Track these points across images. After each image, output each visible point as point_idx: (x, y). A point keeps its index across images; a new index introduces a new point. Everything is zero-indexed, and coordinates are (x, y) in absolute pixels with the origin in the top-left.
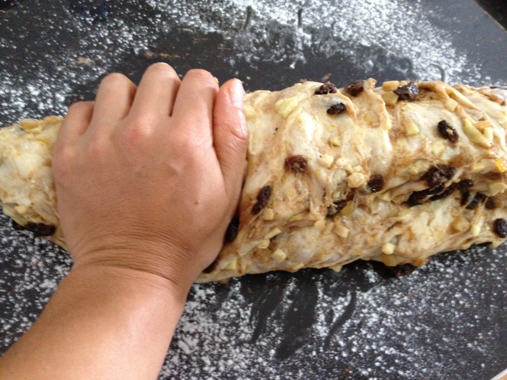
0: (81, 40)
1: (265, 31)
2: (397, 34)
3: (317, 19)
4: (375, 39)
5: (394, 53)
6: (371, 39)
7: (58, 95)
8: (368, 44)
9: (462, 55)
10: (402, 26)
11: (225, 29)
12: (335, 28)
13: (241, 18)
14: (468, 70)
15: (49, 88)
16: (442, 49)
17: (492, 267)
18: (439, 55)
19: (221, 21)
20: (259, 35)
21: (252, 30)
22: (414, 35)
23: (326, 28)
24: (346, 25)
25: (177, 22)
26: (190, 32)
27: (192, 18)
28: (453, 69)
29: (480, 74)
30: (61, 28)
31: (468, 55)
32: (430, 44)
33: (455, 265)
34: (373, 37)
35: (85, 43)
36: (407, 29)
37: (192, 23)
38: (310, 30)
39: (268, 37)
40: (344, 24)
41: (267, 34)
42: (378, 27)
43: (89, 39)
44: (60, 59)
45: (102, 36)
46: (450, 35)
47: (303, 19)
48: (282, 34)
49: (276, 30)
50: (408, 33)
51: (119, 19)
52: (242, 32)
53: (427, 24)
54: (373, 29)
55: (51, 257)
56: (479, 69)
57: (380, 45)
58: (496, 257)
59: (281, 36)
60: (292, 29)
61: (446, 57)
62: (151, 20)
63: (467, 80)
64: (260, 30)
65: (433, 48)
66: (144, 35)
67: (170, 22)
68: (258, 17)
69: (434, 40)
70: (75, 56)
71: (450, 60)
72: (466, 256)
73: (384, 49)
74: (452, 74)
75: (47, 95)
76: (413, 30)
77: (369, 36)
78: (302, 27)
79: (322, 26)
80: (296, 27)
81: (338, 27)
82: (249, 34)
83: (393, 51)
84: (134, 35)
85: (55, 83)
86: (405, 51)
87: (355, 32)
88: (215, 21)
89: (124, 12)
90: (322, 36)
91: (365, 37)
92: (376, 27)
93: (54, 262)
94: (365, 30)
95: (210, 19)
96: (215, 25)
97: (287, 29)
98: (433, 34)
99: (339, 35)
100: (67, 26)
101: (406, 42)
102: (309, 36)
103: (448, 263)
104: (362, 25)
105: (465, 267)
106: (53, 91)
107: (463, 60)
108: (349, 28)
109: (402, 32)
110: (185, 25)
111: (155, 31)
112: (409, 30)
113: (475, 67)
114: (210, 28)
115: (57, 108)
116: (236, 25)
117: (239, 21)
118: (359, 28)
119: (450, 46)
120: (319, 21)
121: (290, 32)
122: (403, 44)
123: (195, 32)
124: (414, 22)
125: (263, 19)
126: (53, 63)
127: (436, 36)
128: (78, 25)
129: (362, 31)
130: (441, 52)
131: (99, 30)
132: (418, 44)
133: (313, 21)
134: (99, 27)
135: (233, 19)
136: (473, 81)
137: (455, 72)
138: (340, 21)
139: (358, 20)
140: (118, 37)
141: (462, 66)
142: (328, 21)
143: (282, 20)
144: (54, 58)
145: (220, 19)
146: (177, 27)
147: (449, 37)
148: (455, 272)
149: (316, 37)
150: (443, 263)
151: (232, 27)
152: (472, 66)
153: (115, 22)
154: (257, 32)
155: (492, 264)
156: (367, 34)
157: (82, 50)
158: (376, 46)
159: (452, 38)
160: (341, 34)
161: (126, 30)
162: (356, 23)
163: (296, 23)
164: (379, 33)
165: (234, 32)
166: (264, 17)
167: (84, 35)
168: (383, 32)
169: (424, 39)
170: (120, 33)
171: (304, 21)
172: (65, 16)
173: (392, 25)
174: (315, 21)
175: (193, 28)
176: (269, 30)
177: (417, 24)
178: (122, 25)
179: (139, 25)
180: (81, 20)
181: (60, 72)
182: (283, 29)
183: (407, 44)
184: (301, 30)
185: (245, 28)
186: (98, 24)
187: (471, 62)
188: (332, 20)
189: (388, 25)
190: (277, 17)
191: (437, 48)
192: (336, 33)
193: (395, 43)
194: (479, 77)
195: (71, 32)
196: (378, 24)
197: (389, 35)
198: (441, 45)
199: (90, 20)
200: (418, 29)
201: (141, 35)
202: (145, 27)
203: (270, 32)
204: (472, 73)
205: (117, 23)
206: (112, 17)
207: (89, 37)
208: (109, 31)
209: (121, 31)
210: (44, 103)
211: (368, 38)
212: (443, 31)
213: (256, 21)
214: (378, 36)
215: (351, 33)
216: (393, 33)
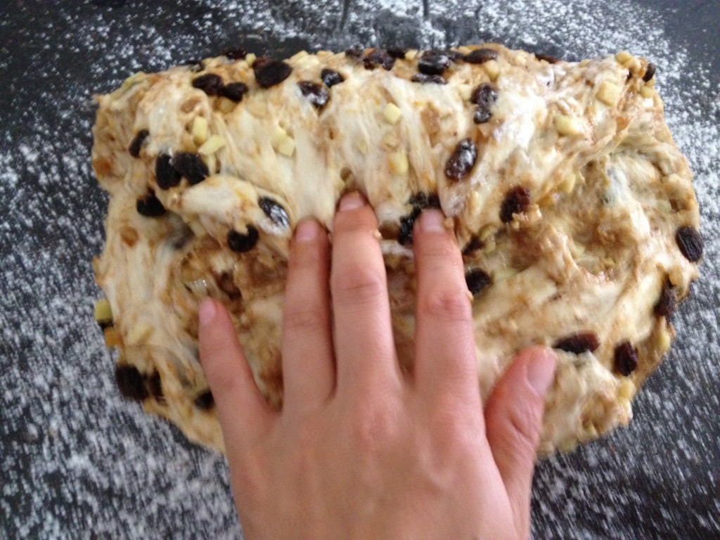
0: (94, 65)
1: (372, 30)
2: (578, 21)
3: (453, 4)
4: (545, 31)
5: (574, 53)
6: (538, 33)
7: (66, 159)
8: (534, 41)
9: (680, 50)
10: (584, 6)
11: (312, 31)
12: (482, 17)
13: (334, 10)
14: (691, 75)
15: (52, 147)
16: (648, 42)
18: (644, 52)
19: (305, 18)
20: (365, 37)
21: (353, 29)
22: (604, 20)
23: (467, 18)
24: (498, 10)
25: (237, 24)
26: (258, 40)
27: (260, 15)
28: (666, 74)
29: (708, 80)
30: (61, 46)
31: (689, 49)
32: (630, 34)
33: (676, 396)
34: (540, 28)
35: (100, 70)
36: (594, 11)
37: (261, 24)
38: (442, 23)
39: (378, 40)
40: (495, 9)
41: (376, 35)
42: (547, 10)
43: (106, 63)
44: (64, 98)
45: (125, 56)
46: (660, 17)
47: (432, 6)
48: (399, 32)
49: (389, 26)
50: (595, 18)
51: (149, 26)
52: (337, 34)
54: (540, 15)
56: (707, 71)
57: (552, 41)
59: (397, 36)
60: (415, 23)
61: (656, 55)
62: (197, 24)
63: (690, 91)
64: (366, 29)
65: (635, 41)
66: (188, 49)
67: (227, 25)
68: (361, 7)
69: (636, 28)
70: (87, 92)
71: (661, 59)
72: (692, 380)
73: (558, 48)
74: (664, 83)
75: (50, 159)
76: (602, 13)
77: (535, 27)
78: (430, 19)
79: (460, 16)
80: (422, 20)
81: (486, 15)
82: (348, 37)
83: (573, 51)
84: (173, 51)
85: (60, 139)
86: (591, 48)
87: (512, 22)
88: (295, 17)
89: (156, 14)
90: (460, 31)
91: (528, 30)
92: (545, 11)
93: (84, 427)
94: (528, 17)
95: (287, 15)
96: (295, 24)
97: (406, 24)
98: (634, 17)
99: (489, 29)
100: (70, 45)
101: (592, 34)
102: (441, 34)
103: (666, 393)
104: (523, 10)
106: (59, 153)
107: (681, 58)
108: (503, 16)
109: (586, 17)
110: (248, 29)
111: (203, 42)
112: (597, 13)
113: (700, 68)
114: (289, 31)
115: (67, 179)
116: (328, 22)
117: (331, 16)
118: (518, 14)
119: (661, 36)
120: (456, 7)
121: (412, 29)
122: (587, 38)
123: (266, 39)
125: (368, 10)
126: (53, 105)
127: (638, 21)
128: (87, 40)
129: (523, 19)
130: (647, 47)
131: (120, 45)
132: (611, 36)
133: (447, 7)
134: (119, 42)
135: (323, 13)
136: (698, 92)
137: (669, 79)
138: (488, 4)
140: (148, 57)
141: (681, 68)
142: (469, 6)
143: (399, 9)
144: (55, 97)
145: (302, 14)
146: (239, 33)
147: (659, 21)
148: (678, 405)
149: (452, 35)
150: (658, 393)
151: (322, 26)
152: (697, 66)
153: (143, 31)
154: (361, 32)
156: (531, 24)
157: (96, 82)
158: (546, 43)
159: (663, 22)
160: (491, 26)
161: (160, 44)
162: (513, 7)
163: (420, 13)
164: (550, 20)
165: (325, 35)
166: (371, 6)
167: (98, 55)
168: (556, 19)
169: (620, 26)
170: (151, 49)
171: (432, 9)
172: (65, 27)
174: (449, 7)
175: (262, 32)
176: (379, 27)
178: (154, 35)
179: (180, 34)
181: (66, 119)
182: (401, 25)
183: (594, 36)
184: (428, 24)
185: (342, 27)
186: (117, 36)
187: (694, 60)
188: (477, 4)
189: (564, 7)
190: (391, 3)
191: (640, 40)
192: (483, 25)
193: (575, 37)
194: (707, 84)
195: (77, 53)
196: (548, 6)
197: (566, 23)
198: (648, 36)
199: (104, 30)
200: (610, 11)
201: (183, 50)
202: (188, 36)
203: (380, 30)
204: (696, 79)
205: (145, 33)
206: (137, 23)
207: (105, 60)
208: (135, 46)
209: (152, 45)
210: (47, 173)
211: (534, 30)
212: (649, 11)
213: (358, 14)
214: (549, 26)
215: (507, 25)
216: (571, 19)
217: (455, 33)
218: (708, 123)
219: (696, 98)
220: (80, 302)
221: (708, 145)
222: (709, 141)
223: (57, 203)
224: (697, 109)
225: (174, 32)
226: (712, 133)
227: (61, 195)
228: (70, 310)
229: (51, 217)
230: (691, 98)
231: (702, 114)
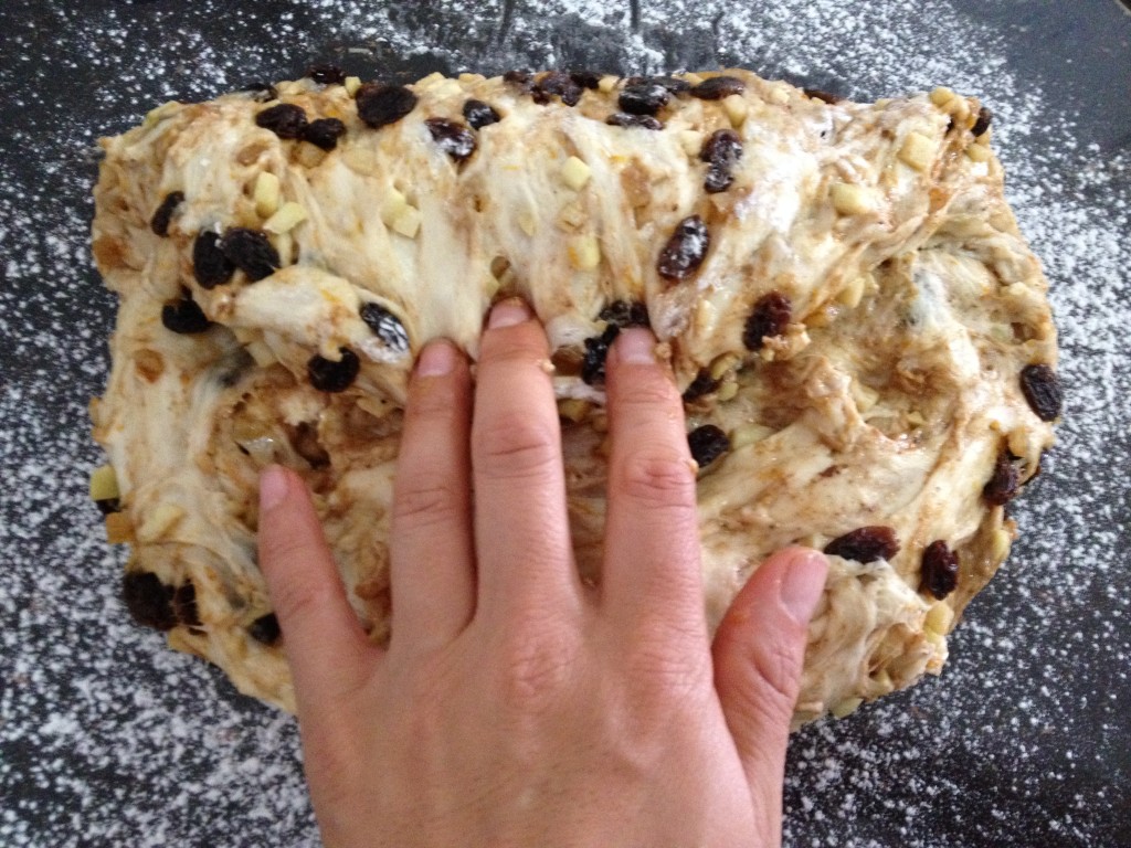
0: (100, 90)
1: (550, 46)
2: (873, 41)
3: (677, 9)
4: (820, 55)
5: (865, 91)
6: (810, 57)
7: (51, 240)
8: (804, 70)
9: (1031, 90)
10: (884, 17)
11: (453, 46)
12: (722, 31)
13: (490, 12)
14: (1047, 129)
15: (28, 221)
16: (983, 76)
17: (1106, 629)
18: (975, 91)
19: (442, 24)
20: (537, 57)
21: (520, 44)
22: (913, 41)
23: (698, 31)
24: (748, 20)
25: (334, 30)
26: (367, 56)
27: (371, 18)
28: (1009, 127)
29: (1073, 139)
30: (47, 59)
31: (1045, 88)
32: (954, 63)
33: (1018, 630)
34: (814, 50)
35: (110, 97)
36: (898, 26)
37: (372, 31)
38: (659, 37)
39: (558, 62)
40: (744, 19)
41: (555, 55)
42: (826, 23)
43: (120, 88)
44: (50, 142)
45: (151, 77)
46: (1001, 38)
47: (644, 11)
48: (593, 51)
49: (577, 41)
50: (899, 36)
51: (190, 31)
52: (495, 50)
53: (945, 11)
54: (815, 30)
55: (61, 658)
56: (1073, 124)
57: (832, 71)
58: (1114, 604)
59: (590, 57)
60: (617, 37)
61: (993, 98)
62: (269, 29)
63: (1045, 154)
64: (539, 44)
65: (961, 74)
66: (254, 68)
67: (318, 31)
68: (533, 9)
69: (963, 53)
70: (88, 133)
71: (1001, 104)
72: (1043, 607)
73: (842, 83)
74: (1006, 141)
75: (26, 240)
76: (912, 29)
77: (805, 48)
78: (641, 32)
79: (689, 28)
80: (628, 33)
81: (730, 28)
82: (511, 56)
83: (866, 87)
84: (228, 70)
85: (42, 209)
86: (893, 84)
87: (770, 40)
88: (424, 20)
89: (202, 11)
90: (689, 52)
91: (795, 52)
93: (69, 669)
94: (796, 32)
95: (414, 19)
96: (427, 34)
97: (604, 37)
98: (961, 37)
99: (733, 50)
100: (64, 55)
101: (894, 62)
102: (658, 56)
103: (1002, 625)
104: (787, 21)
105: (1041, 632)
106: (40, 229)
107: (1033, 102)
108: (756, 30)
109: (885, 35)
110: (351, 39)
111: (279, 57)
112: (902, 29)
113: (1062, 120)
114: (416, 43)
115: (52, 272)
116: (480, 31)
117: (485, 22)
118: (779, 27)
119: (1001, 67)
120: (683, 13)
121: (612, 45)
122: (887, 68)
123: (380, 56)
124: (915, 7)
125: (544, 14)
126: (32, 152)
127: (966, 42)
128: (89, 49)
129: (788, 36)
130: (980, 84)
131: (143, 60)
132: (925, 66)
133: (669, 14)
134: (142, 54)
135: (472, 17)
136: (1058, 156)
137: (1014, 135)
138: (732, 11)
139: (776, 7)
140: (189, 79)
141: (1032, 118)
142: (703, 13)
143: (593, 15)
144: (36, 140)
145: (438, 18)
146: (337, 44)
147: (999, 44)
148: (1020, 645)
149: (675, 57)
150: (991, 626)
151: (470, 36)
152: (1057, 116)
153: (181, 37)
154: (532, 48)
155: (1107, 623)
156: (800, 44)
157: (104, 116)
158: (823, 75)
159: (1005, 45)
160: (738, 45)
161: (209, 58)
162: (772, 15)
163: (626, 21)
164: (830, 38)
165: (473, 52)
166: (547, 8)
167: (107, 75)
168: (839, 36)
169: (938, 51)
170: (193, 67)
171: (645, 15)
172: (56, 27)
173: (861, 17)
174: (671, 13)
175: (373, 44)
176: (561, 42)
177: (920, 11)
178: (199, 44)
179: (241, 43)
180: (96, 37)
181: (53, 175)
182: (596, 39)
183: (898, 65)
184: (638, 40)
185: (501, 40)
186: (139, 44)
187: (1053, 107)
188: (715, 10)
189: (852, 18)
190: (580, 5)
191: (970, 73)
192: (725, 43)
193: (869, 66)
194: (1072, 145)
195: (73, 69)
196: (827, 16)
197: (854, 44)
198: (981, 66)
199: (118, 35)
200: (924, 26)
201: (246, 70)
202: (255, 49)
203: (562, 47)
204: (1055, 136)
205: (186, 41)
206: (172, 24)
207: (119, 81)
208: (168, 62)
209: (195, 61)
210: (19, 263)
211: (803, 54)
212: (984, 28)
213: (528, 19)
214: (828, 47)
215: (762, 44)
216: (862, 37)
217: (679, 54)
218: (1073, 204)
219: (1055, 165)
220: (69, 470)
221: (1072, 239)
222: (1074, 232)
223: (34, 309)
224: (1056, 182)
225: (232, 40)
226: (1079, 221)
227: (42, 298)
228: (50, 480)
229: (27, 333)
230: (1047, 165)
231: (1064, 191)
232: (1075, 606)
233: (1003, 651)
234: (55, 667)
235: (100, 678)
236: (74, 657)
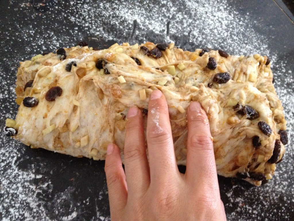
0: (27, 47)
1: (145, 39)
2: (232, 40)
3: (179, 29)
4: (217, 43)
6: (214, 44)
7: (11, 88)
9: (274, 55)
10: (235, 33)
11: (119, 38)
12: (191, 36)
13: (130, 29)
14: (277, 66)
15: (6, 83)
16: (261, 50)
17: (283, 209)
19: (117, 32)
20: (141, 42)
21: (137, 38)
22: (242, 40)
23: (185, 36)
24: (198, 33)
25: (88, 33)
26: (96, 40)
27: (98, 29)
29: (285, 69)
30: (14, 38)
31: (278, 54)
32: (253, 46)
33: (259, 208)
34: (215, 42)
35: (29, 49)
36: (239, 36)
37: (98, 33)
38: (174, 37)
40: (197, 32)
41: (146, 41)
42: (219, 34)
43: (32, 47)
44: (13, 61)
45: (40, 44)
46: (267, 40)
47: (170, 29)
48: (156, 40)
49: (152, 38)
50: (239, 38)
51: (51, 32)
52: (130, 39)
53: (252, 31)
54: (216, 36)
55: (7, 203)
56: (285, 65)
57: (220, 48)
58: (286, 202)
59: (155, 42)
60: (162, 37)
62: (71, 32)
63: (276, 73)
64: (142, 38)
65: (255, 50)
66: (67, 43)
67: (84, 33)
68: (141, 28)
69: (256, 44)
72: (266, 202)
75: (5, 88)
76: (242, 36)
78: (169, 35)
79: (182, 35)
80: (165, 36)
81: (193, 35)
82: (134, 41)
84: (60, 43)
85: (10, 80)
86: (236, 52)
87: (203, 38)
88: (112, 31)
89: (54, 26)
90: (182, 41)
91: (210, 42)
92: (218, 34)
93: (9, 206)
94: (211, 36)
95: (109, 30)
96: (112, 34)
97: (159, 37)
98: (256, 39)
99: (193, 41)
100: (18, 37)
101: (237, 46)
102: (173, 42)
103: (254, 207)
104: (209, 33)
105: (265, 209)
106: (9, 85)
108: (200, 36)
109: (235, 38)
110: (92, 35)
111: (73, 39)
112: (240, 36)
113: (282, 63)
114: (109, 37)
115: (11, 97)
116: (126, 34)
117: (128, 31)
118: (207, 35)
119: (266, 48)
120: (181, 30)
121: (161, 39)
122: (235, 47)
123: (100, 40)
124: (244, 30)
125: (144, 30)
126: (8, 64)
127: (257, 41)
128: (25, 36)
129: (208, 38)
130: (260, 53)
132: (245, 47)
134: (38, 38)
135: (125, 30)
136: (280, 74)
138: (194, 30)
139: (206, 29)
140: (50, 45)
141: (274, 63)
142: (186, 30)
143: (156, 30)
144: (9, 61)
145: (116, 30)
146: (89, 37)
147: (266, 41)
148: (259, 213)
149: (178, 43)
150: (252, 207)
151: (124, 35)
152: (280, 62)
153: (48, 33)
154: (140, 39)
156: (212, 40)
157: (27, 55)
159: (268, 42)
160: (195, 40)
161: (55, 39)
162: (205, 32)
163: (165, 32)
164: (220, 39)
165: (124, 40)
166: (145, 28)
167: (29, 43)
168: (222, 38)
169: (249, 43)
170: (51, 42)
171: (171, 31)
172: (16, 30)
173: (229, 32)
174: (178, 30)
175: (98, 37)
176: (148, 38)
177: (245, 31)
178: (53, 35)
179: (64, 35)
180: (26, 33)
181: (13, 71)
182: (157, 37)
183: (238, 47)
184: (168, 38)
185: (132, 37)
186: (37, 35)
187: (280, 60)
188: (189, 30)
189: (226, 33)
190: (153, 27)
191: (257, 49)
192: (191, 39)
193: (230, 46)
194: (284, 71)
195: (20, 41)
196: (220, 32)
197: (226, 40)
198: (261, 47)
199: (32, 32)
200: (246, 35)
201: (65, 43)
202: (67, 37)
203: (148, 39)
204: (280, 68)
205: (49, 34)
206: (46, 29)
207: (31, 45)
208: (44, 40)
209: (52, 40)
210: (3, 94)
211: (212, 43)
212: (262, 36)
213: (139, 31)
214: (219, 41)
215: (201, 40)
216: (229, 38)
218: (283, 88)
219: (279, 76)
220: (12, 151)
221: (282, 98)
222: (283, 96)
223: (6, 107)
224: (279, 81)
225: (61, 34)
226: (284, 93)
227: (8, 104)
228: (7, 154)
229: (4, 114)
230: (277, 76)
231: (281, 84)
232: (275, 202)
233: (254, 214)
234: (5, 205)
235: (16, 209)
236: (10, 203)
